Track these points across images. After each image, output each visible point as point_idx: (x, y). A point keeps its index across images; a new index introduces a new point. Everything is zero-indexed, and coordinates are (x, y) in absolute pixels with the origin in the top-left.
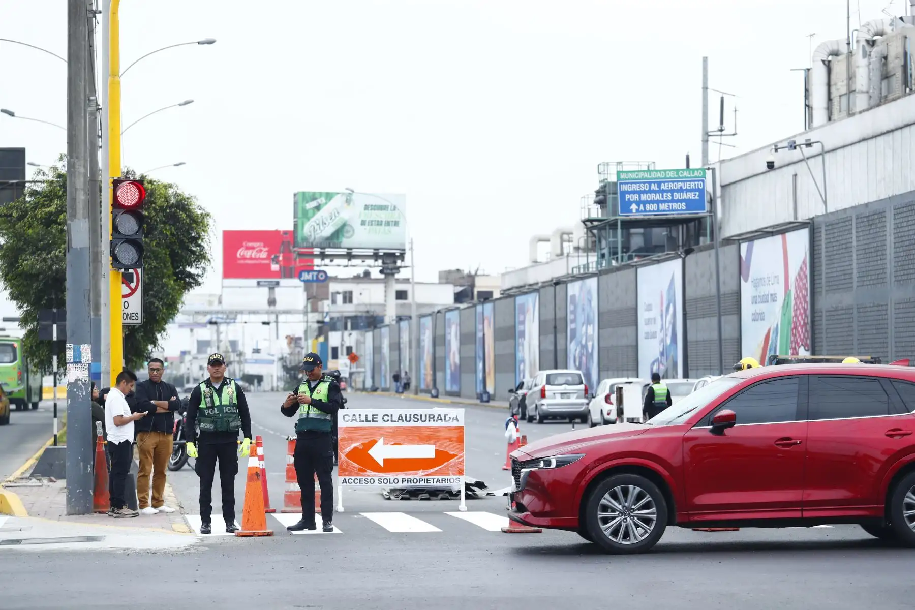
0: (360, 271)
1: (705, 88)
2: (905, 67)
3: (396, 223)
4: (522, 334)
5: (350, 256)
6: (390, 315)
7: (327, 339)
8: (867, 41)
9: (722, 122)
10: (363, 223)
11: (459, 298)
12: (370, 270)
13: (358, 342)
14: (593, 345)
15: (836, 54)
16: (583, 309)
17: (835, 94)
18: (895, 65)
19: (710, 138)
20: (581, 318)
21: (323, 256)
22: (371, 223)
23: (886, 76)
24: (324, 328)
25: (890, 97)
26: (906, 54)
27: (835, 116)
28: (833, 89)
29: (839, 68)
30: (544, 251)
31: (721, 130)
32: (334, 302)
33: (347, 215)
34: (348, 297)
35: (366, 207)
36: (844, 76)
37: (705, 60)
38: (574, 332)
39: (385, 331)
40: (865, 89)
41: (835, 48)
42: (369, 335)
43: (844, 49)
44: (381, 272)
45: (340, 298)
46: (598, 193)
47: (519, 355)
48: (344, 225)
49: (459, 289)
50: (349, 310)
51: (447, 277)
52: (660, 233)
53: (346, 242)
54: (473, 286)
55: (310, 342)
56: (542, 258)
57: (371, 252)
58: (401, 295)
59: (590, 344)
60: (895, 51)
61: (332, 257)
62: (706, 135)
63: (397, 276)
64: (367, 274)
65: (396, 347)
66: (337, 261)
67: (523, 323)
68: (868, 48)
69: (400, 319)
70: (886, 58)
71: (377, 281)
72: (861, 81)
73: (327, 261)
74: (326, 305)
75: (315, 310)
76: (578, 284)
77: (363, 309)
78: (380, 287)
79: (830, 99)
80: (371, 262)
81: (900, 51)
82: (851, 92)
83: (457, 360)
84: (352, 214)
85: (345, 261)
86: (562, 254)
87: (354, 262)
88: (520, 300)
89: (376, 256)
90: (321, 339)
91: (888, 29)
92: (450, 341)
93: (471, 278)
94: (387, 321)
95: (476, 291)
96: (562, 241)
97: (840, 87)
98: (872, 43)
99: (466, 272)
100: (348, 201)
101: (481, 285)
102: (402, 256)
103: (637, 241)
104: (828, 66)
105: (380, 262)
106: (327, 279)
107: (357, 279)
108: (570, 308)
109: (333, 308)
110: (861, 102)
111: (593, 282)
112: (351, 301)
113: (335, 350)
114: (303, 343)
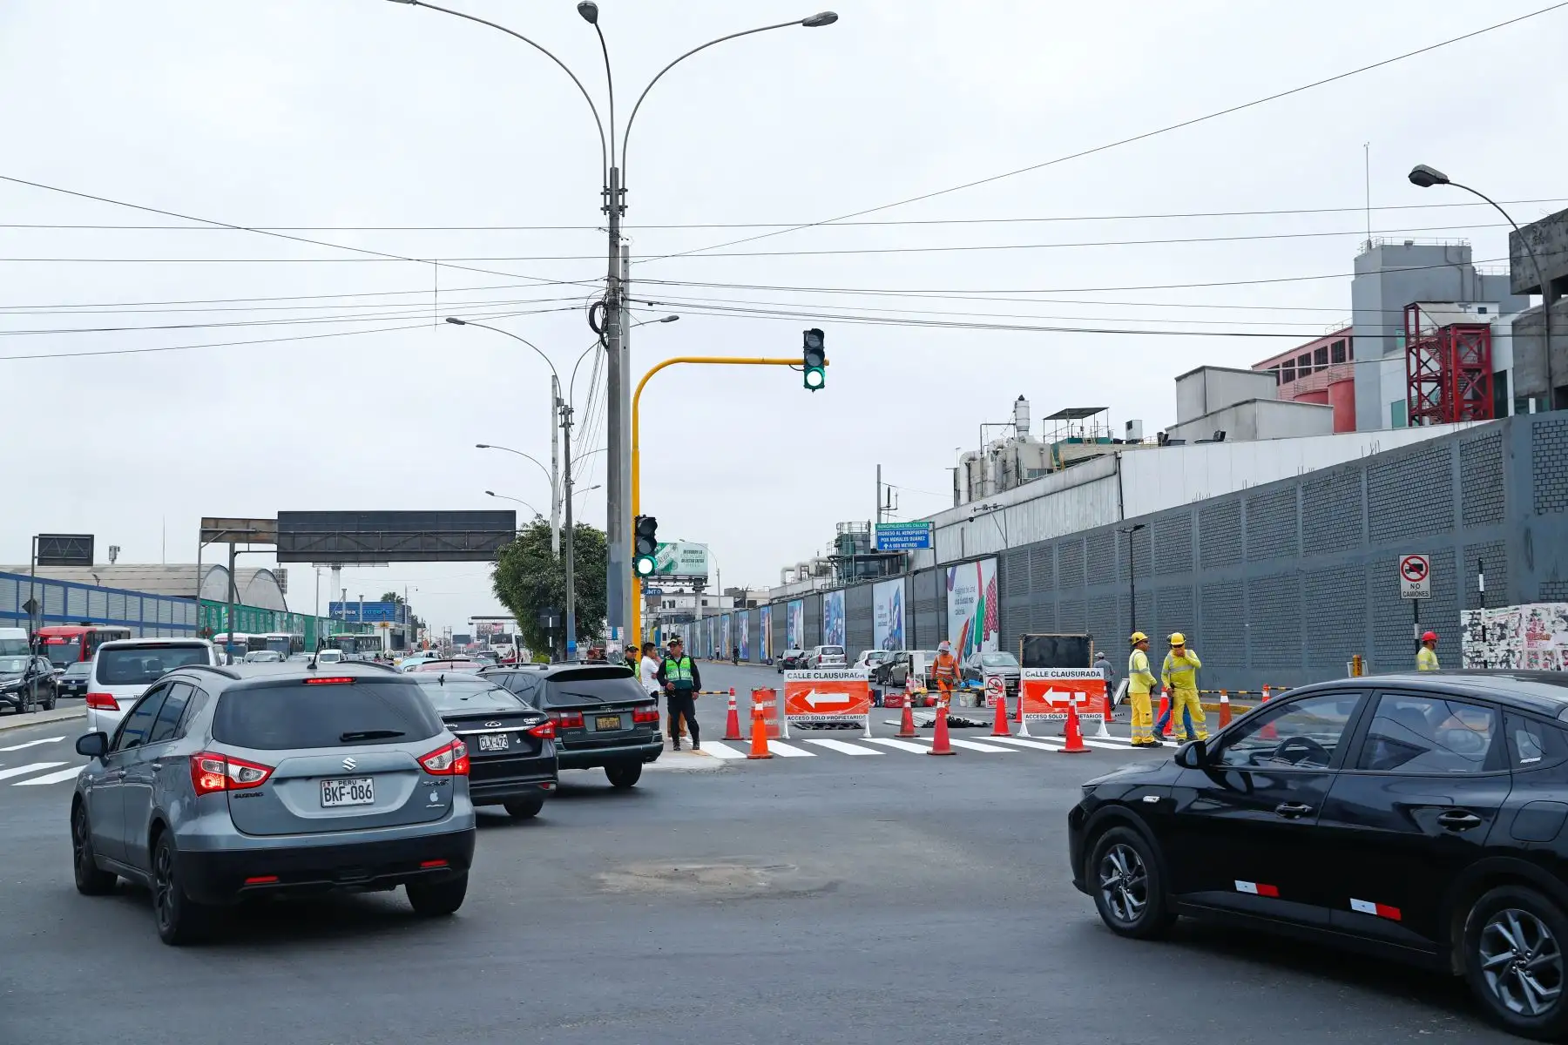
0: (678, 589)
1: (879, 483)
2: (1017, 467)
3: (702, 561)
4: (792, 625)
5: (675, 580)
6: (699, 615)
7: (659, 629)
8: (994, 452)
9: (889, 502)
10: (683, 561)
11: (736, 605)
12: (684, 588)
13: (678, 631)
14: (842, 630)
15: (974, 459)
16: (834, 609)
17: (973, 482)
18: (1011, 465)
19: (883, 512)
20: (833, 614)
21: (659, 580)
22: (687, 561)
23: (1006, 472)
24: (658, 623)
25: (1009, 486)
26: (1017, 459)
27: (973, 497)
28: (972, 480)
29: (976, 467)
30: (790, 577)
31: (889, 507)
32: (664, 607)
33: (673, 556)
34: (672, 604)
35: (685, 552)
36: (979, 472)
37: (879, 466)
38: (828, 622)
39: (698, 624)
40: (992, 479)
41: (973, 456)
42: (687, 626)
43: (978, 457)
44: (693, 589)
45: (667, 604)
46: (837, 541)
47: (790, 637)
48: (673, 561)
49: (738, 600)
50: (673, 611)
51: (730, 592)
52: (874, 564)
53: (673, 572)
54: (745, 597)
55: (649, 631)
56: (788, 580)
57: (687, 578)
58: (704, 603)
59: (839, 630)
60: (1011, 457)
61: (665, 581)
62: (880, 510)
63: (703, 592)
64: (681, 591)
65: (704, 632)
66: (668, 583)
67: (793, 618)
68: (994, 456)
69: (704, 617)
70: (1005, 461)
71: (688, 595)
72: (991, 474)
73: (662, 583)
74: (659, 609)
75: (651, 612)
76: (831, 594)
77: (683, 611)
78: (694, 598)
79: (970, 486)
80: (687, 584)
81: (1015, 458)
82: (983, 481)
83: (747, 640)
84: (676, 556)
85: (672, 583)
86: (801, 579)
87: (678, 583)
88: (790, 604)
89: (690, 580)
90: (656, 629)
91: (1005, 445)
92: (742, 629)
93: (744, 593)
94: (697, 618)
95: (747, 600)
96: (801, 571)
97: (976, 479)
98: (996, 453)
99: (741, 589)
100: (674, 548)
101: (750, 597)
102: (706, 580)
103: (861, 569)
104: (969, 466)
105: (692, 584)
106: (662, 593)
107: (675, 593)
108: (825, 608)
109: (664, 610)
110: (990, 487)
111: (842, 593)
112: (674, 607)
113: (665, 635)
114: (645, 631)
